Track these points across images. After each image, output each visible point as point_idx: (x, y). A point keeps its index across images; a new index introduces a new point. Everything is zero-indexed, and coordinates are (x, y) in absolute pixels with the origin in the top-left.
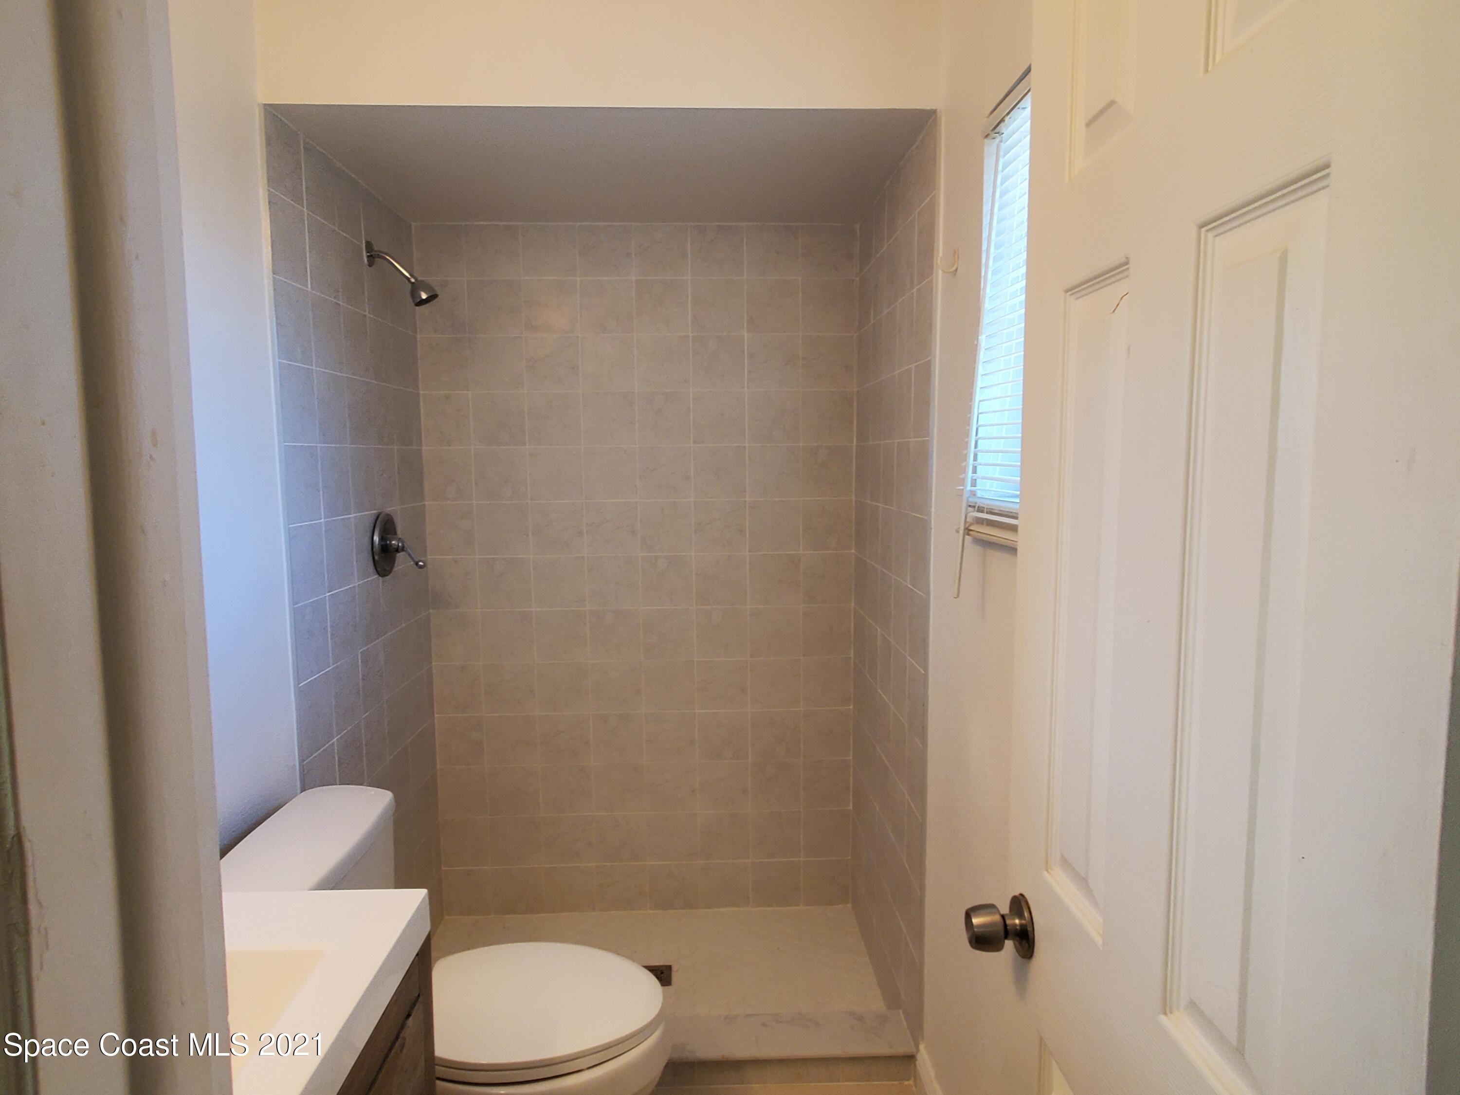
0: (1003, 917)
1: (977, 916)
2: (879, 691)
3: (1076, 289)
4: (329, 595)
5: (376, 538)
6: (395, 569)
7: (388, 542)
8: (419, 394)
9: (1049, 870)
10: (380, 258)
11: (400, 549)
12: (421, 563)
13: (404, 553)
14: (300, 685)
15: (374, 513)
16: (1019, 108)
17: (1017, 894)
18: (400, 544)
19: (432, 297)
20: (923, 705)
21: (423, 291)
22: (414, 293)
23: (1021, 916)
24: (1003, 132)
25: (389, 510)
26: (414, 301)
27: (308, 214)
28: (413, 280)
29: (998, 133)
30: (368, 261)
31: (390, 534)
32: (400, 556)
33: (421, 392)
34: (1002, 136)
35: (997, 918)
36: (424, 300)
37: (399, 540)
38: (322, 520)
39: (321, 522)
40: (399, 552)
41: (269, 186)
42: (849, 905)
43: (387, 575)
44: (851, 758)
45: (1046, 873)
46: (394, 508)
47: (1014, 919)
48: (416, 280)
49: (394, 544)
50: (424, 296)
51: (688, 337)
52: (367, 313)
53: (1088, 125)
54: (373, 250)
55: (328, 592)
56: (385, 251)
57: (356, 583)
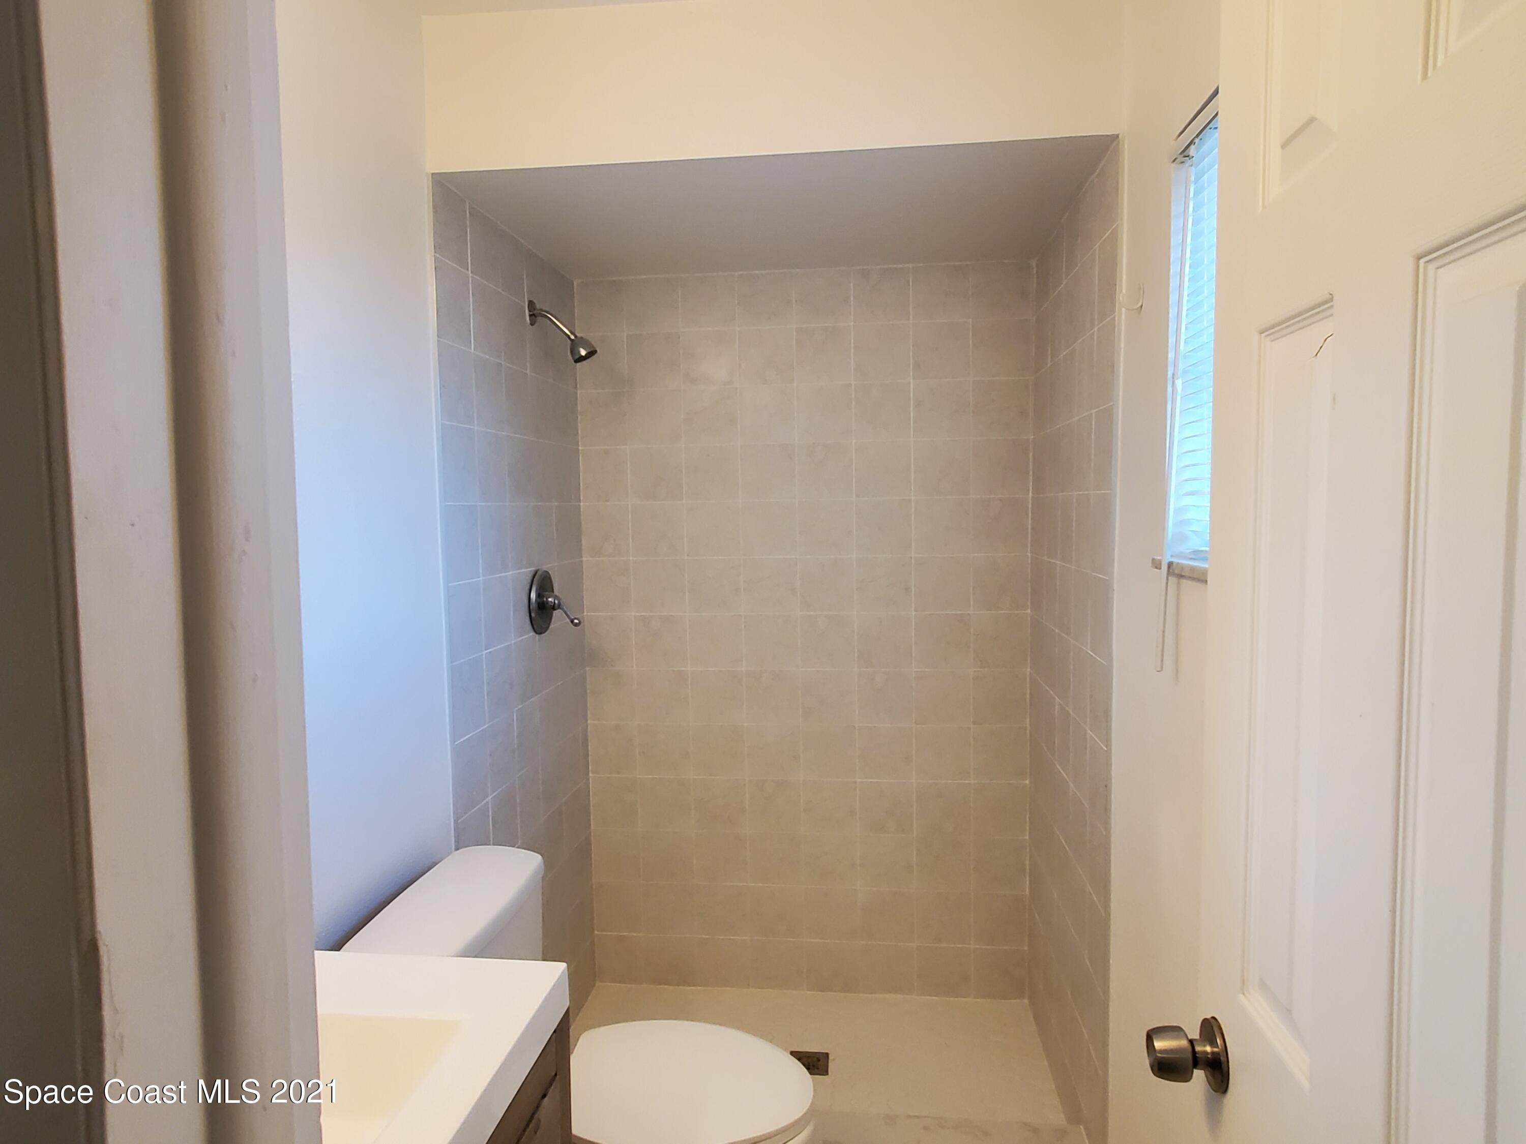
0: (1191, 1042)
1: (1163, 1039)
2: (1058, 766)
3: (1271, 330)
4: (487, 653)
5: (533, 595)
6: (552, 626)
7: (545, 599)
8: (578, 450)
9: (1245, 992)
10: (542, 316)
11: (556, 606)
12: (576, 621)
13: (559, 610)
14: (456, 743)
15: (531, 571)
16: (1211, 128)
17: (1209, 1017)
18: (556, 602)
19: (591, 354)
20: (1106, 786)
21: (583, 348)
22: (574, 351)
23: (1213, 1043)
24: (1193, 155)
25: (545, 567)
26: (573, 358)
27: (472, 277)
28: (572, 337)
29: (1188, 156)
30: (530, 320)
31: (546, 592)
32: (557, 614)
33: (580, 448)
34: (1191, 160)
35: (1184, 1043)
36: (582, 356)
37: (556, 597)
38: (481, 579)
39: (480, 580)
40: (555, 610)
41: (435, 252)
42: (1026, 1001)
43: (544, 633)
44: (1027, 838)
45: (1241, 996)
46: (551, 566)
47: (1205, 1046)
48: (576, 337)
49: (551, 602)
50: (583, 353)
51: (851, 385)
52: (528, 372)
53: (1283, 146)
54: (535, 309)
55: (486, 650)
56: (547, 309)
57: (513, 640)
